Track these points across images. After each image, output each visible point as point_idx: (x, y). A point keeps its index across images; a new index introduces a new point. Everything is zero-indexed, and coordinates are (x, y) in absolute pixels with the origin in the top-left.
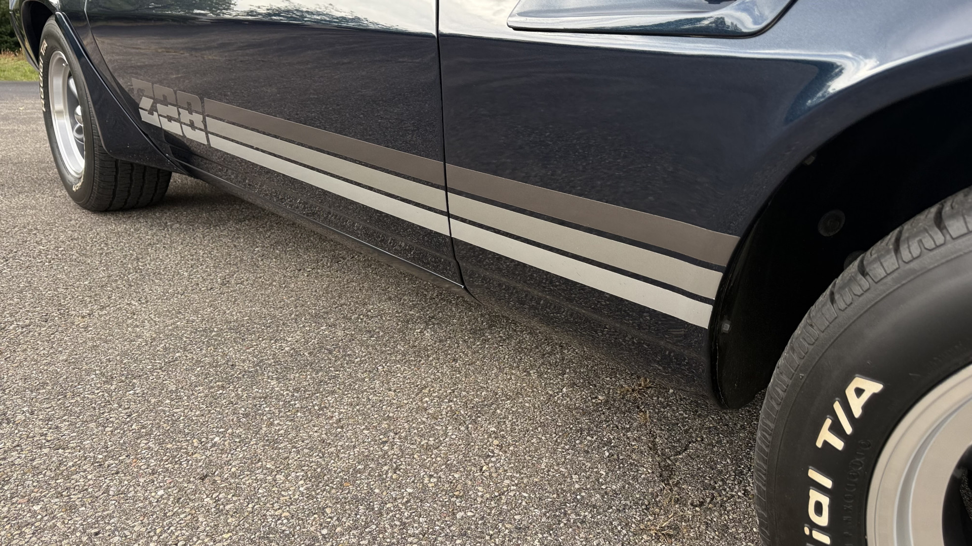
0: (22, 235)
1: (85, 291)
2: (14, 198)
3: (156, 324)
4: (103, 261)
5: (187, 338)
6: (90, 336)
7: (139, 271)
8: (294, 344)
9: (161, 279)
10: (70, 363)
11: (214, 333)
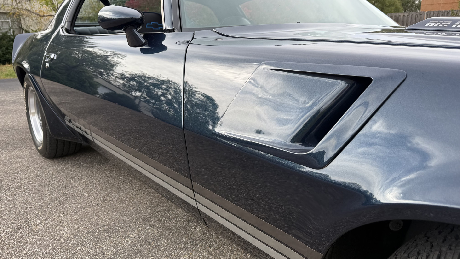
0: (14, 174)
1: (39, 209)
2: (13, 152)
3: (70, 229)
4: (49, 189)
5: (84, 237)
6: (39, 237)
7: (65, 194)
8: (133, 239)
9: (75, 199)
10: (28, 255)
11: (97, 233)
